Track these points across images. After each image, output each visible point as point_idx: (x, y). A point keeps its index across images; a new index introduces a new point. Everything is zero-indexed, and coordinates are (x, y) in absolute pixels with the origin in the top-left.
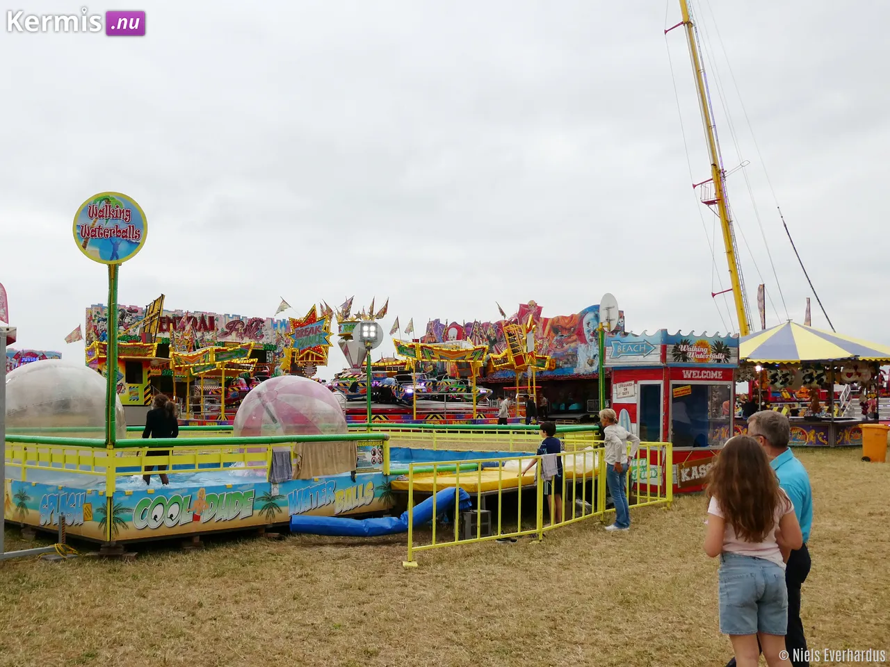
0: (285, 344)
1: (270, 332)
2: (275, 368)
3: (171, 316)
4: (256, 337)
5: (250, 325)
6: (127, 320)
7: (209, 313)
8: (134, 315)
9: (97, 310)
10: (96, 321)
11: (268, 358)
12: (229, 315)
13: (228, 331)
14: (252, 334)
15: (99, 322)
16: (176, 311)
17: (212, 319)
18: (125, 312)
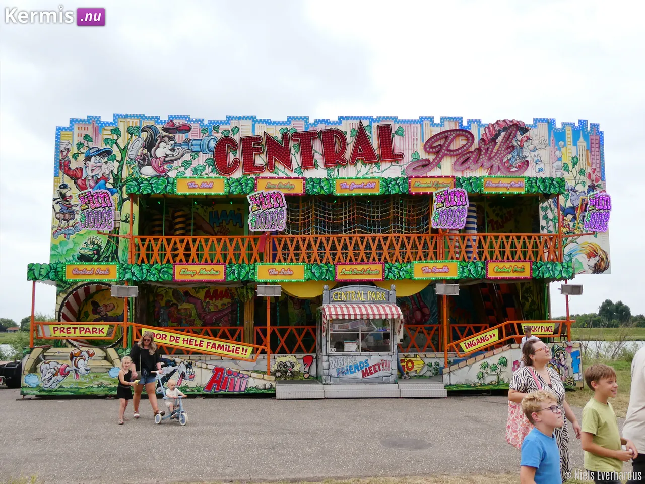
0: (588, 183)
1: (544, 154)
2: (567, 250)
3: (276, 133)
4: (508, 169)
5: (490, 139)
6: (161, 151)
7: (379, 119)
8: (180, 137)
9: (84, 132)
10: (82, 157)
11: (543, 223)
12: (431, 119)
13: (431, 157)
14: (496, 163)
15: (88, 158)
16: (290, 119)
17: (385, 132)
18: (156, 132)
